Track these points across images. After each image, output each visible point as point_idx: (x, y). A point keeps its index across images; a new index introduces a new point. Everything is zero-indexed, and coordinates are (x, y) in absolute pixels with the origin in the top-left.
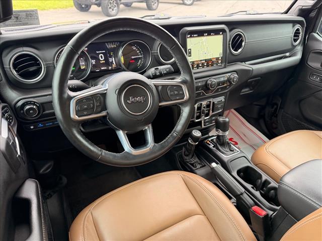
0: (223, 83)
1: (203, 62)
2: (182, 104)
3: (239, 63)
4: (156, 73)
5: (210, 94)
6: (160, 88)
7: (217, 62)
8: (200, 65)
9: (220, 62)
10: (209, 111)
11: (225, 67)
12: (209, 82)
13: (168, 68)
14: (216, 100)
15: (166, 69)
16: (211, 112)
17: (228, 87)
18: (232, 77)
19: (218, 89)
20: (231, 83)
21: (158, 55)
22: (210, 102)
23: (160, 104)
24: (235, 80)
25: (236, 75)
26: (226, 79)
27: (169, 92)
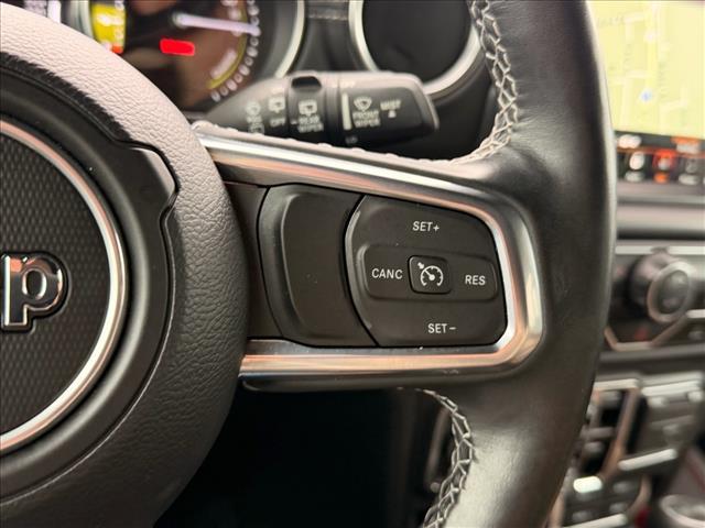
2: (465, 387)
4: (291, 112)
5: (639, 348)
6: (276, 205)
10: (607, 443)
12: (650, 272)
13: (391, 94)
14: (659, 390)
15: (378, 98)
16: (618, 450)
21: (345, 27)
23: (253, 365)
27: (357, 257)
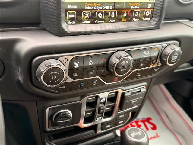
0: (148, 61)
1: (107, 8)
3: (186, 21)
7: (143, 13)
8: (100, 15)
9: (148, 14)
11: (157, 27)
14: (129, 90)
16: (117, 109)
17: (156, 70)
18: (169, 51)
19: (136, 73)
20: (163, 63)
22: (117, 93)
24: (175, 58)
25: (178, 49)
26: (155, 54)
